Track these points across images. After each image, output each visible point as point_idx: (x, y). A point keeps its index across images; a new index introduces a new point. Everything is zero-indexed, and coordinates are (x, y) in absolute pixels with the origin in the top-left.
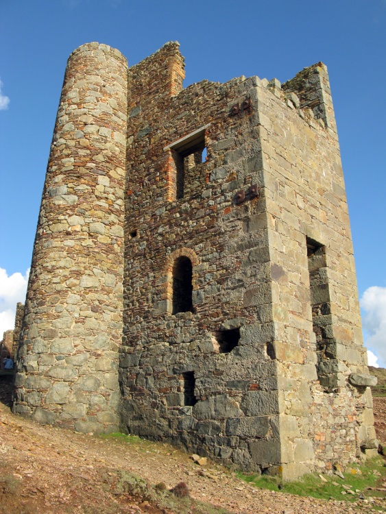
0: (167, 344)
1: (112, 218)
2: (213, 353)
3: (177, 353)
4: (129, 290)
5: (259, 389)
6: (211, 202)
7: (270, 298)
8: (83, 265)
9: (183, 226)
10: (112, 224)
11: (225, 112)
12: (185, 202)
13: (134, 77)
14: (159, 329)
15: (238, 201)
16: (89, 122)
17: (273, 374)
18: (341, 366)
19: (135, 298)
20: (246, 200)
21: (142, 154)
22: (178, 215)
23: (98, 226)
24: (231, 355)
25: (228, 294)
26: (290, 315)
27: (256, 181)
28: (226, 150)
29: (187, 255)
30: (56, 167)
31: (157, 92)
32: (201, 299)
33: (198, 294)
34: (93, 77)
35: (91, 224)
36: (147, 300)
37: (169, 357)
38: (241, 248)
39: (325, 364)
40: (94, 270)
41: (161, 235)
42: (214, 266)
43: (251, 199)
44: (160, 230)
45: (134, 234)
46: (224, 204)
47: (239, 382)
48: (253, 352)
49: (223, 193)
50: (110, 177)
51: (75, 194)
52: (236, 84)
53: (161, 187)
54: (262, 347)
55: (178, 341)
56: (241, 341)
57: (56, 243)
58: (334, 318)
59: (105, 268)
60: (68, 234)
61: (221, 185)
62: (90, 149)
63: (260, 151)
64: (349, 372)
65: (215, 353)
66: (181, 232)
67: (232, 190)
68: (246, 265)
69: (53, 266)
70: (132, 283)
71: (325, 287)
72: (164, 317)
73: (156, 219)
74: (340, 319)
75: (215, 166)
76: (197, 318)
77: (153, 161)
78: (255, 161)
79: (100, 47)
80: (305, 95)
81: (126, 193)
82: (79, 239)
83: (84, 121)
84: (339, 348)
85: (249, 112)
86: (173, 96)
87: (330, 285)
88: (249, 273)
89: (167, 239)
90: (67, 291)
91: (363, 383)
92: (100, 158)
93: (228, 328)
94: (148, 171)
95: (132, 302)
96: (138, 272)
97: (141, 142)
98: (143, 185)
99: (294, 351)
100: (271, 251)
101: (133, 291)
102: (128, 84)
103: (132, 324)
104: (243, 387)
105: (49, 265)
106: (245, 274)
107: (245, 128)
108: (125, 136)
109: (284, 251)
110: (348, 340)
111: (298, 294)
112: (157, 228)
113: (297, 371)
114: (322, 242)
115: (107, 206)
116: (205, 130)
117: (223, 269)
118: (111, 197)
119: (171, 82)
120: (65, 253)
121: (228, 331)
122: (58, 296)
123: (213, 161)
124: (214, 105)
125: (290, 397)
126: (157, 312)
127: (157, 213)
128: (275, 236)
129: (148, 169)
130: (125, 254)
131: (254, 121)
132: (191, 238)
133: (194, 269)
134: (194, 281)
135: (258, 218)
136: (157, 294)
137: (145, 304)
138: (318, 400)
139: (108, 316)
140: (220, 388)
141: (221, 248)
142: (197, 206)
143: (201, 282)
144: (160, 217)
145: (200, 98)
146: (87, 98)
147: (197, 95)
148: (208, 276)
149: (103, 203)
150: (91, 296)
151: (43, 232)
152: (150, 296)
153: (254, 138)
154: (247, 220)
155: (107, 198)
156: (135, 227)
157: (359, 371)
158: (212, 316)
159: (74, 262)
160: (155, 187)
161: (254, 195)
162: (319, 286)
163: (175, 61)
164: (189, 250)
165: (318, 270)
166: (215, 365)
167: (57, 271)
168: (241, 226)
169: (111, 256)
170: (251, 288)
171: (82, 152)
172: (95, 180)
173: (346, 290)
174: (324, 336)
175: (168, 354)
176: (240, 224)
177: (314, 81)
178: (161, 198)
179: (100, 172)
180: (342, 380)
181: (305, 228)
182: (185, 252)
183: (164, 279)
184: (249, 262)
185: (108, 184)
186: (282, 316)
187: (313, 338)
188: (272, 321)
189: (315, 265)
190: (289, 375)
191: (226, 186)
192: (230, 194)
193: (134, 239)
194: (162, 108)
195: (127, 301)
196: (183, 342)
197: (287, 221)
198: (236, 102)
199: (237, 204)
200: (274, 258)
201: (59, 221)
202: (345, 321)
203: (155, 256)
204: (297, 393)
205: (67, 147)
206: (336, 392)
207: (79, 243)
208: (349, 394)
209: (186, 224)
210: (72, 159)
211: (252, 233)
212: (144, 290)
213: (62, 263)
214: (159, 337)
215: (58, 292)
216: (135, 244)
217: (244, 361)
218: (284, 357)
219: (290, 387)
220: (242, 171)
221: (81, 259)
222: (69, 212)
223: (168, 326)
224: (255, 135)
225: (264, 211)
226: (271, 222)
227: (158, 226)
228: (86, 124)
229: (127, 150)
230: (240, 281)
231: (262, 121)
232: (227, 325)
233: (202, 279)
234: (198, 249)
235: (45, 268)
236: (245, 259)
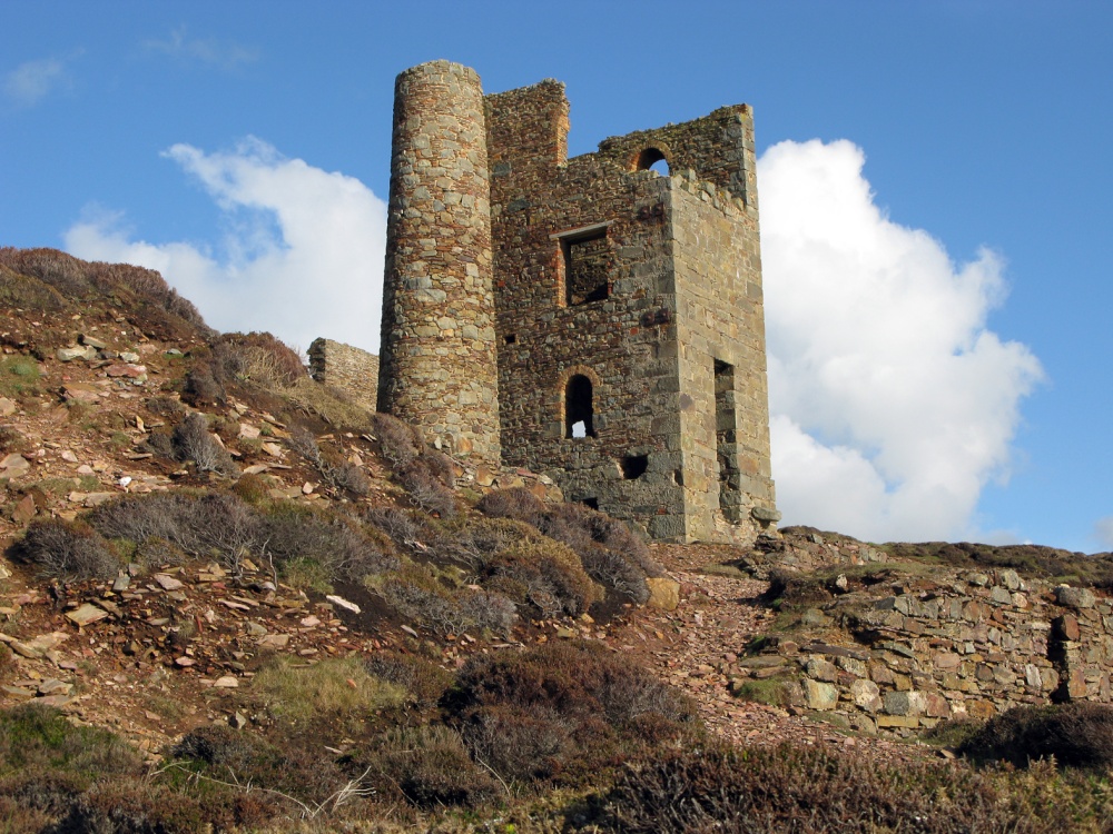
0: (563, 470)
1: (484, 318)
2: (618, 480)
3: (576, 479)
4: (507, 407)
5: (667, 513)
6: (615, 319)
7: (679, 428)
8: (459, 378)
9: (580, 340)
10: (484, 326)
11: (632, 211)
12: (581, 311)
13: (496, 114)
14: (551, 454)
15: (646, 322)
16: (449, 189)
17: (680, 499)
18: (744, 498)
19: (517, 417)
20: (656, 323)
21: (516, 235)
22: (572, 326)
23: (471, 330)
24: (638, 481)
25: (634, 420)
26: (696, 444)
27: (667, 304)
28: (633, 260)
29: (586, 374)
30: (411, 249)
31: (536, 151)
32: (603, 423)
33: (600, 418)
34: (447, 118)
35: (464, 328)
36: (534, 420)
37: (567, 484)
38: (649, 374)
39: (727, 495)
40: (472, 383)
41: (549, 345)
42: (619, 390)
43: (661, 323)
44: (549, 340)
45: (511, 339)
46: (630, 323)
47: (646, 507)
48: (661, 478)
49: (629, 310)
50: (478, 264)
51: (443, 288)
52: (646, 179)
53: (547, 287)
54: (670, 474)
55: (577, 466)
56: (648, 468)
57: (426, 350)
58: (739, 447)
59: (481, 381)
60: (439, 340)
61: (626, 300)
62: (454, 228)
63: (673, 271)
64: (753, 505)
65: (620, 479)
66: (577, 346)
67: (639, 308)
68: (654, 392)
69: (425, 379)
70: (512, 399)
71: (731, 412)
72: (557, 441)
73: (542, 325)
74: (746, 448)
75: (620, 276)
76: (599, 443)
77: (534, 249)
78: (667, 282)
79: (451, 69)
80: (721, 152)
81: (494, 283)
82: (453, 347)
83: (443, 186)
84: (743, 478)
85: (662, 221)
86: (559, 165)
87: (736, 410)
88: (657, 400)
89: (558, 352)
90: (445, 409)
91: (767, 517)
92: (466, 239)
93: (635, 455)
94: (528, 260)
95: (514, 421)
96: (520, 386)
97: (514, 218)
98: (520, 278)
99: (699, 479)
100: (681, 382)
101: (513, 409)
102: (486, 120)
103: (513, 447)
104: (651, 512)
105: (420, 377)
106: (653, 401)
107: (656, 238)
108: (488, 203)
109: (692, 379)
110: (753, 470)
111: (704, 422)
112: (544, 336)
113: (702, 498)
114: (731, 362)
115: (477, 302)
116: (605, 228)
117: (629, 394)
118: (481, 290)
119: (556, 143)
120: (438, 363)
121: (634, 458)
122: (435, 414)
123: (617, 270)
124: (618, 198)
125: (695, 522)
126: (548, 434)
127: (544, 317)
128: (684, 364)
129: (526, 257)
130: (499, 362)
131: (666, 232)
132: (590, 355)
133: (594, 390)
134: (594, 404)
135: (668, 345)
136: (547, 415)
137: (531, 424)
138: (719, 529)
139: (488, 437)
140: (626, 514)
141: (626, 371)
142: (598, 319)
143: (603, 405)
144: (548, 324)
145: (600, 182)
146: (444, 151)
147: (595, 176)
148: (611, 399)
149: (473, 300)
150: (471, 414)
151: (404, 334)
152: (537, 416)
153: (666, 253)
154: (656, 346)
155: (477, 293)
156: (512, 330)
157: (763, 505)
158: (616, 441)
159: (450, 374)
160: (538, 283)
161: (665, 319)
162: (726, 412)
163: (561, 113)
164: (588, 368)
165: (724, 392)
166: (621, 492)
167: (432, 385)
168: (649, 351)
169: (486, 365)
170: (660, 416)
171: (445, 232)
172: (464, 270)
173: (754, 415)
174: (728, 466)
175: (565, 480)
176: (648, 348)
177: (734, 134)
178: (548, 301)
179: (468, 259)
180: (744, 513)
181: (714, 349)
182: (582, 370)
183: (556, 399)
184: (657, 390)
185: (477, 275)
186: (689, 445)
187: (717, 468)
188: (680, 450)
189: (722, 387)
190: (694, 502)
191: (632, 302)
192: (637, 313)
193: (511, 346)
194: (545, 178)
195: (506, 420)
196: (583, 468)
197: (696, 345)
198: (646, 203)
199: (646, 326)
200: (684, 388)
201: (427, 323)
202: (752, 450)
203: (543, 370)
204: (701, 519)
205: (425, 223)
206: (737, 524)
207: (453, 351)
208: (752, 528)
209: (583, 338)
210: (434, 241)
211: (662, 359)
212: (529, 409)
213: (437, 377)
214: (552, 462)
215: (436, 409)
216: (514, 352)
217: (652, 488)
218: (691, 484)
219: (695, 512)
220: (652, 290)
221: (457, 371)
222: (437, 311)
223: (563, 450)
224: (667, 250)
225: (674, 339)
226: (682, 349)
227: (546, 335)
228: (444, 191)
229: (492, 223)
230: (647, 408)
231: (675, 235)
232: (633, 452)
233: (605, 402)
234: (598, 369)
235: (415, 381)
236: (653, 386)
